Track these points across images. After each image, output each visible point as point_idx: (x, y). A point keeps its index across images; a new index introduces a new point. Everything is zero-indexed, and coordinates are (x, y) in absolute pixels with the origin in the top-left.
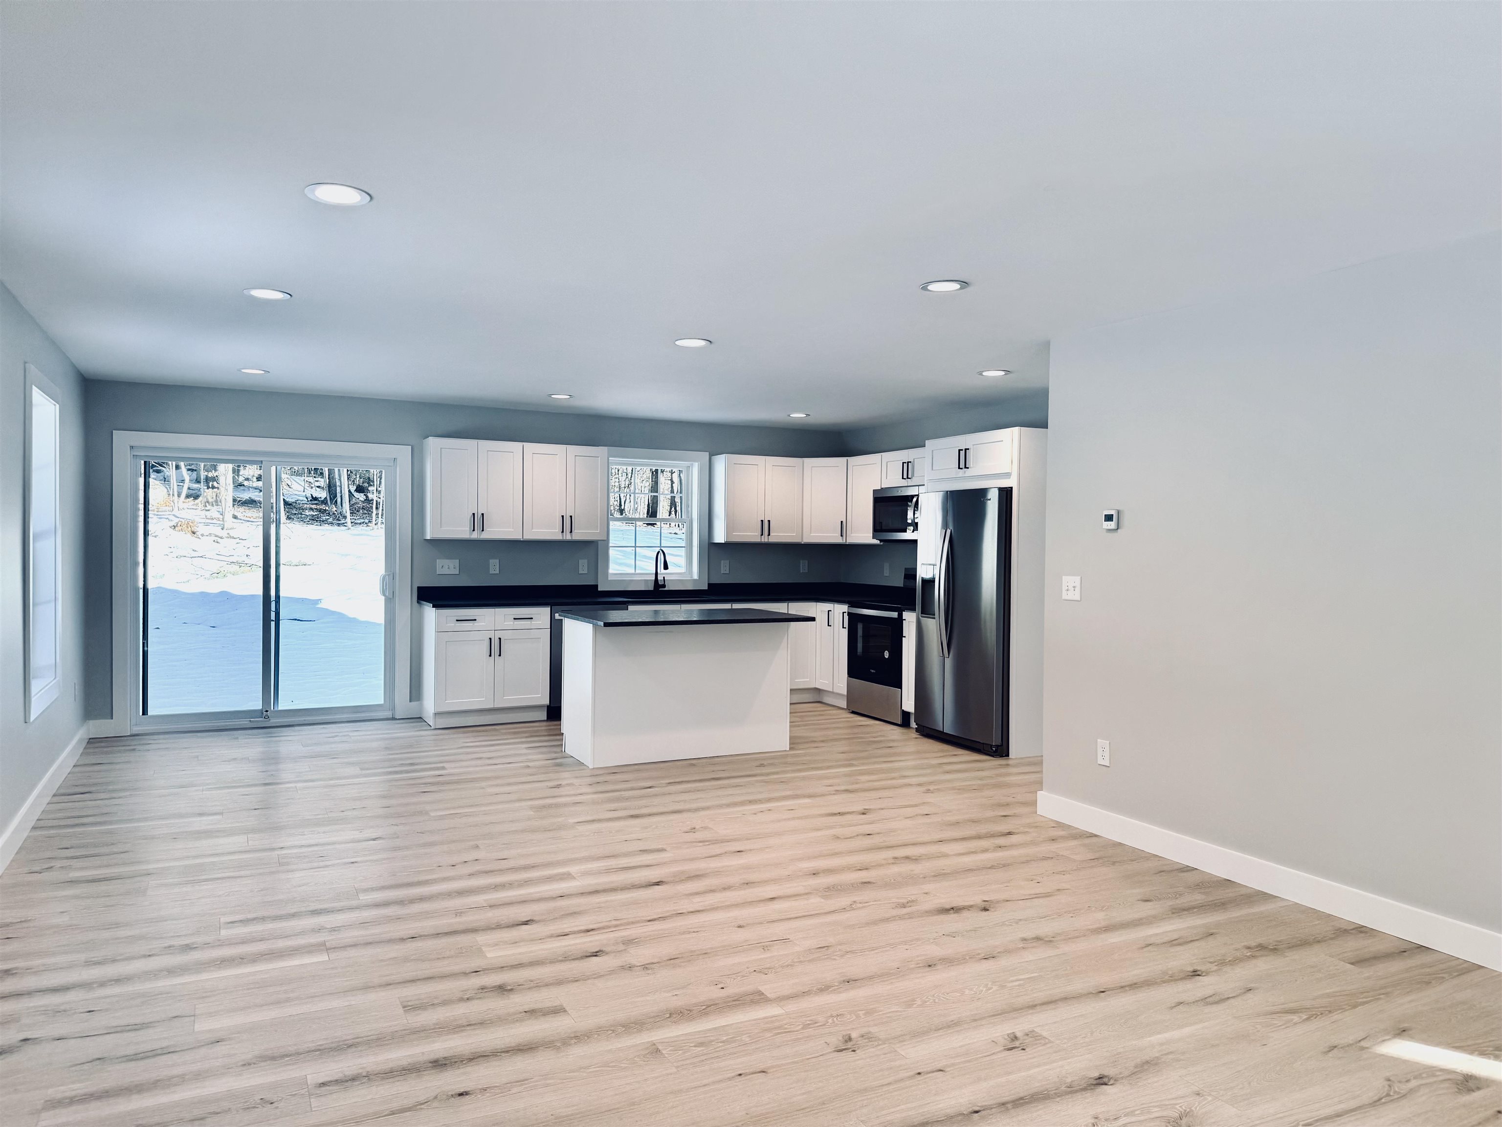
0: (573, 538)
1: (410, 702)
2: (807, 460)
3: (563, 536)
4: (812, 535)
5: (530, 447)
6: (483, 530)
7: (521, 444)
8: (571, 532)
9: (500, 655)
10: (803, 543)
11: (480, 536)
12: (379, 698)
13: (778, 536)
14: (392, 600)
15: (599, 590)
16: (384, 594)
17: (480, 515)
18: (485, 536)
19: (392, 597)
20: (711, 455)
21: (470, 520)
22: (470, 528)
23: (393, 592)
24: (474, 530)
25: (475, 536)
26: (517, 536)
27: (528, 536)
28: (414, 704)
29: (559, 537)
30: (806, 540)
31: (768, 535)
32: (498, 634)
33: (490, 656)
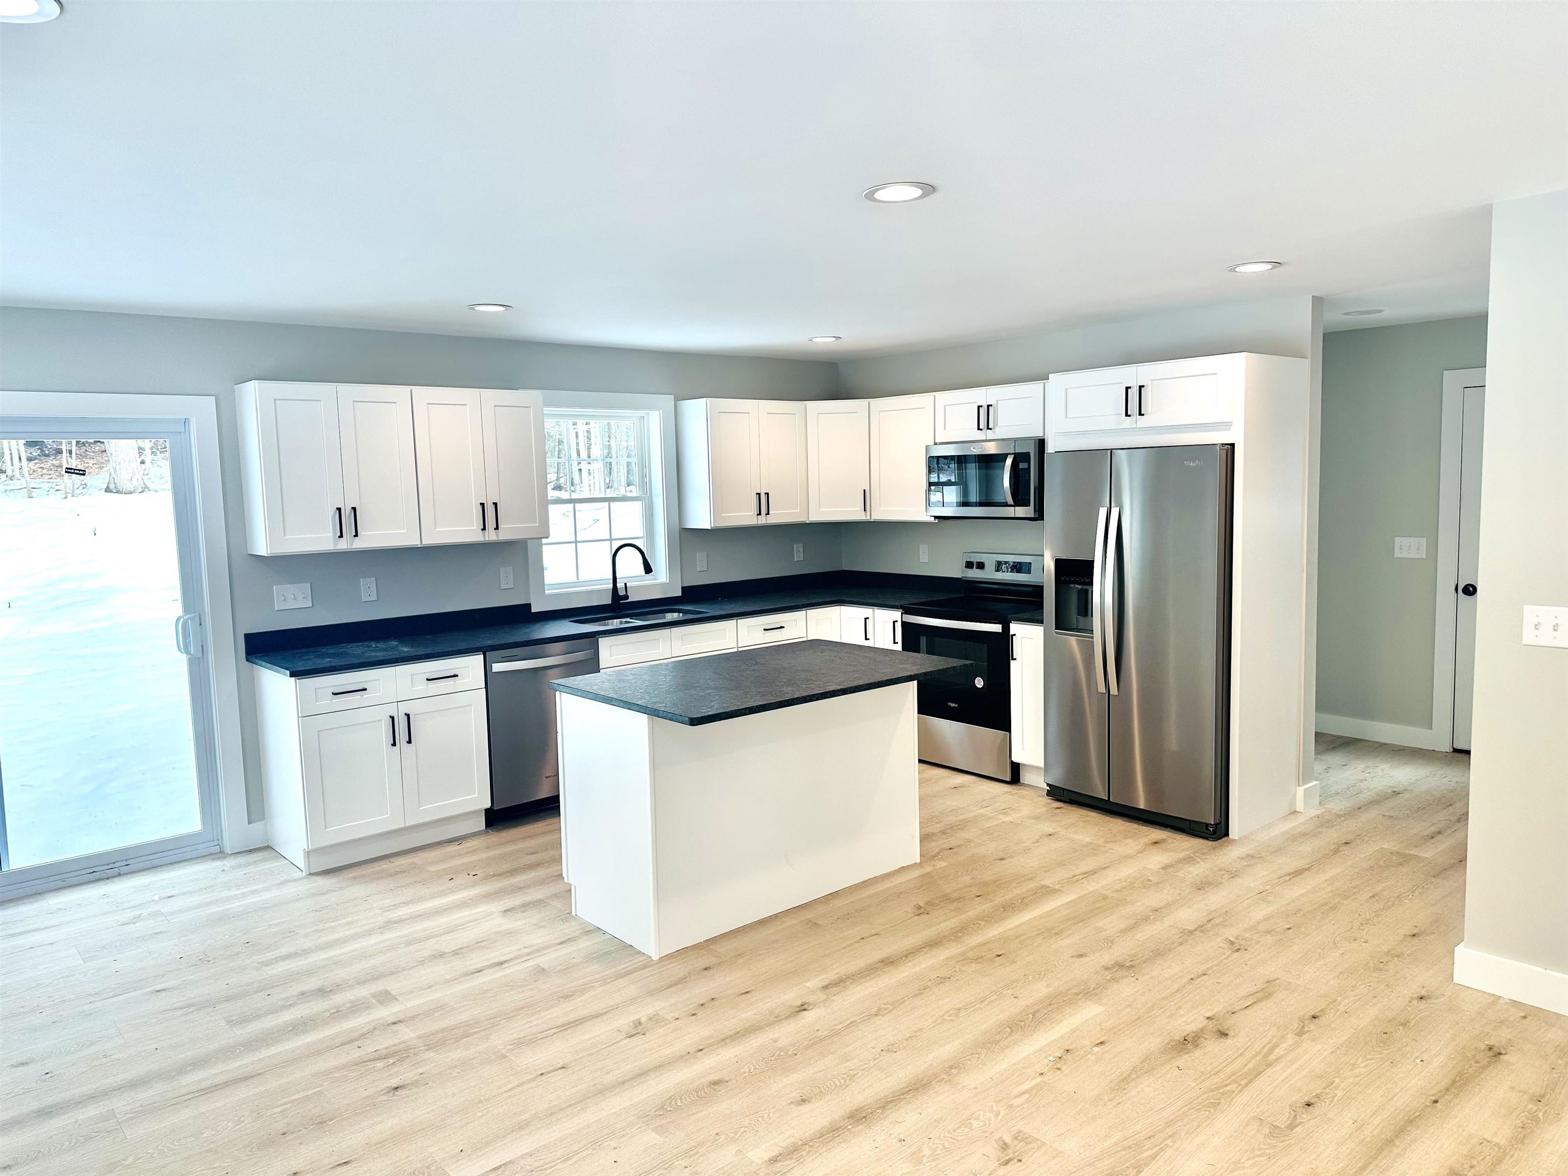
0: (500, 539)
1: (249, 823)
2: (809, 404)
3: (484, 537)
4: (821, 510)
5: (423, 393)
6: (356, 535)
7: (406, 389)
8: (497, 528)
9: (409, 742)
10: (808, 522)
11: (351, 545)
12: (193, 823)
13: (780, 514)
14: (201, 660)
15: (533, 611)
16: (187, 651)
17: (349, 509)
18: (359, 544)
19: (200, 655)
20: (678, 399)
21: (333, 518)
22: (334, 530)
23: (202, 646)
24: (341, 536)
25: (343, 545)
26: (414, 541)
27: (428, 541)
28: (256, 826)
29: (477, 537)
30: (816, 516)
31: (766, 514)
32: (404, 708)
33: (394, 744)
